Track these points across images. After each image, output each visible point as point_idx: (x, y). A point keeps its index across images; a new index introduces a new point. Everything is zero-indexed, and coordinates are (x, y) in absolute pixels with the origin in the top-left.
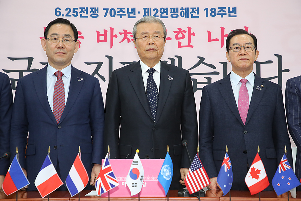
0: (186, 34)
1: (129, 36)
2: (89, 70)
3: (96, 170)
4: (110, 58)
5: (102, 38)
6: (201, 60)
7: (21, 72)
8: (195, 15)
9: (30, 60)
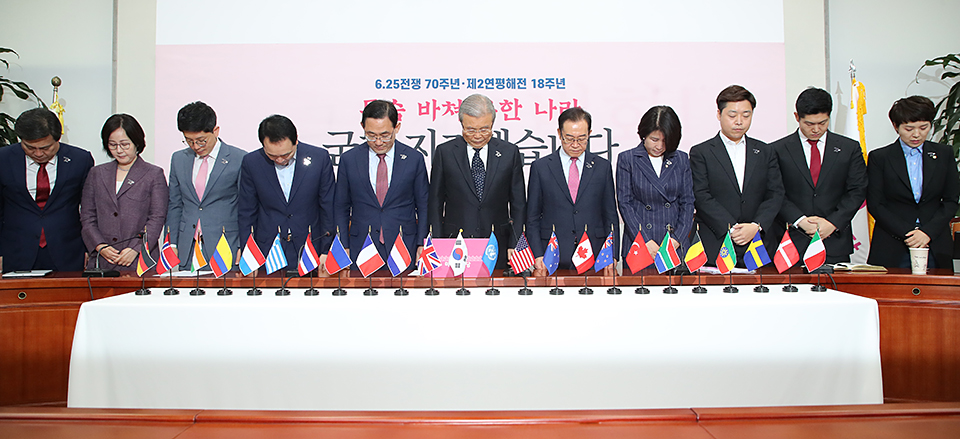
0: (513, 106)
1: (452, 108)
2: (412, 144)
3: (420, 250)
4: (433, 132)
5: (424, 110)
6: (529, 133)
7: (341, 147)
8: (522, 86)
9: (350, 134)
